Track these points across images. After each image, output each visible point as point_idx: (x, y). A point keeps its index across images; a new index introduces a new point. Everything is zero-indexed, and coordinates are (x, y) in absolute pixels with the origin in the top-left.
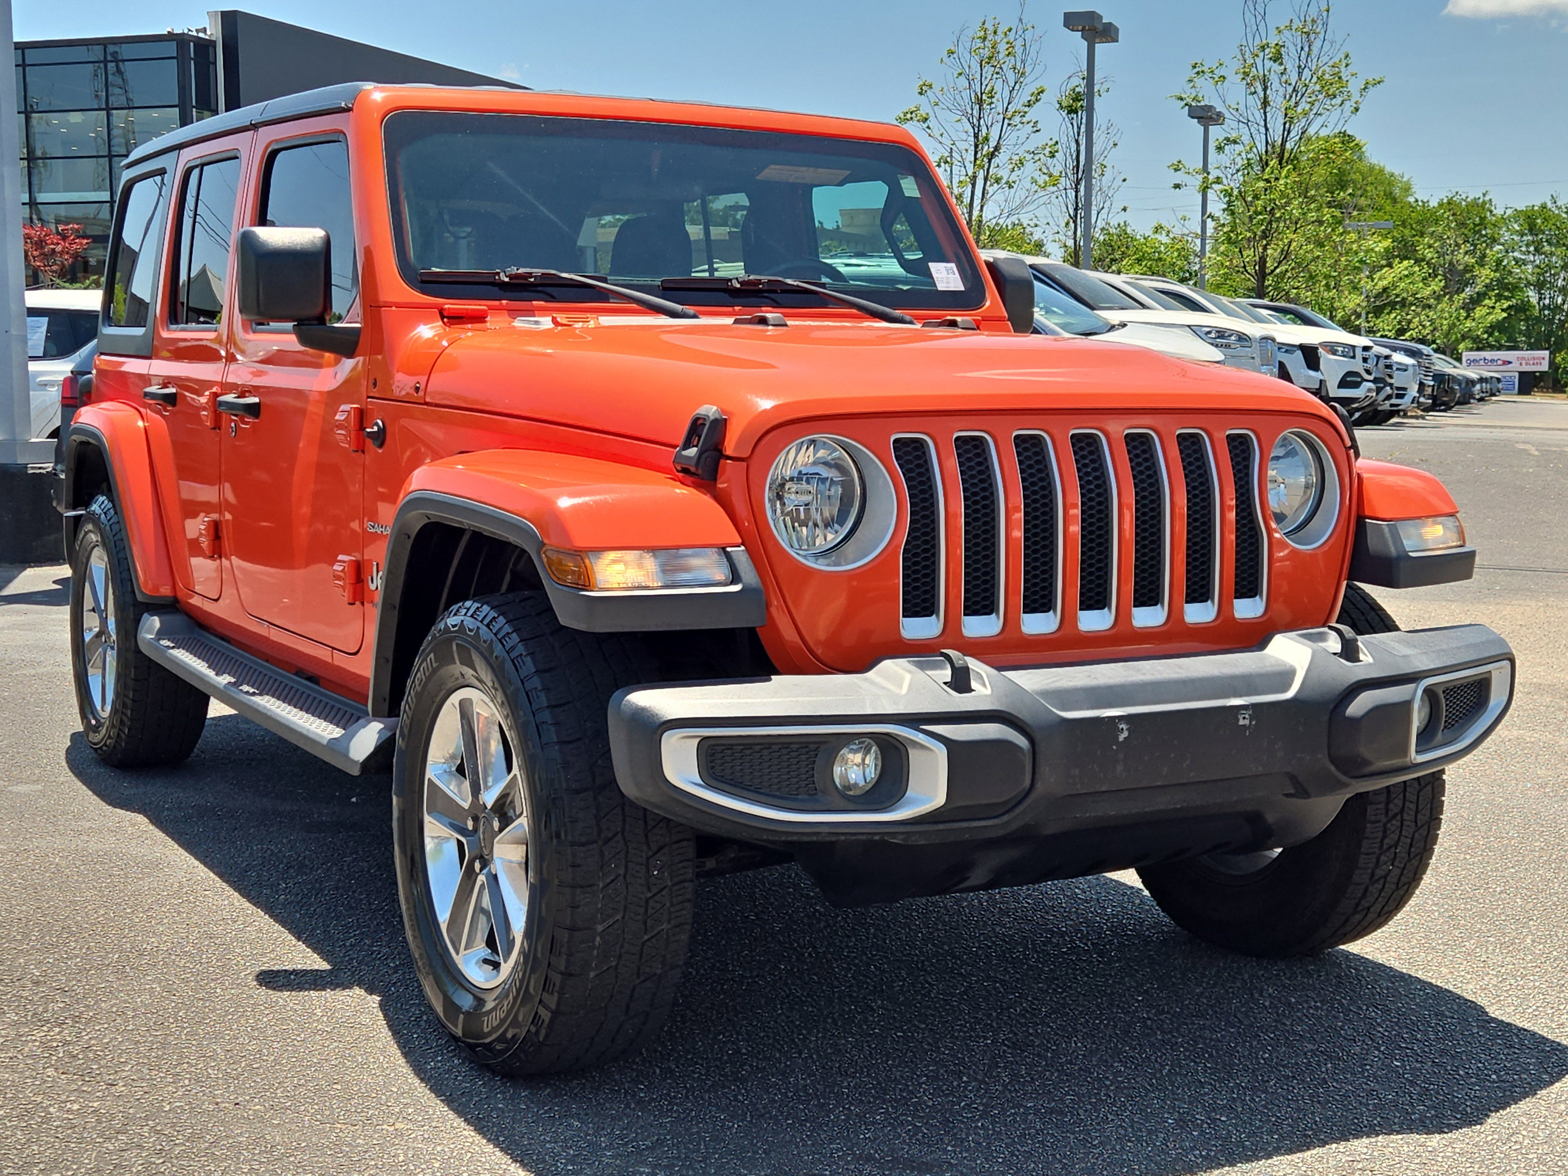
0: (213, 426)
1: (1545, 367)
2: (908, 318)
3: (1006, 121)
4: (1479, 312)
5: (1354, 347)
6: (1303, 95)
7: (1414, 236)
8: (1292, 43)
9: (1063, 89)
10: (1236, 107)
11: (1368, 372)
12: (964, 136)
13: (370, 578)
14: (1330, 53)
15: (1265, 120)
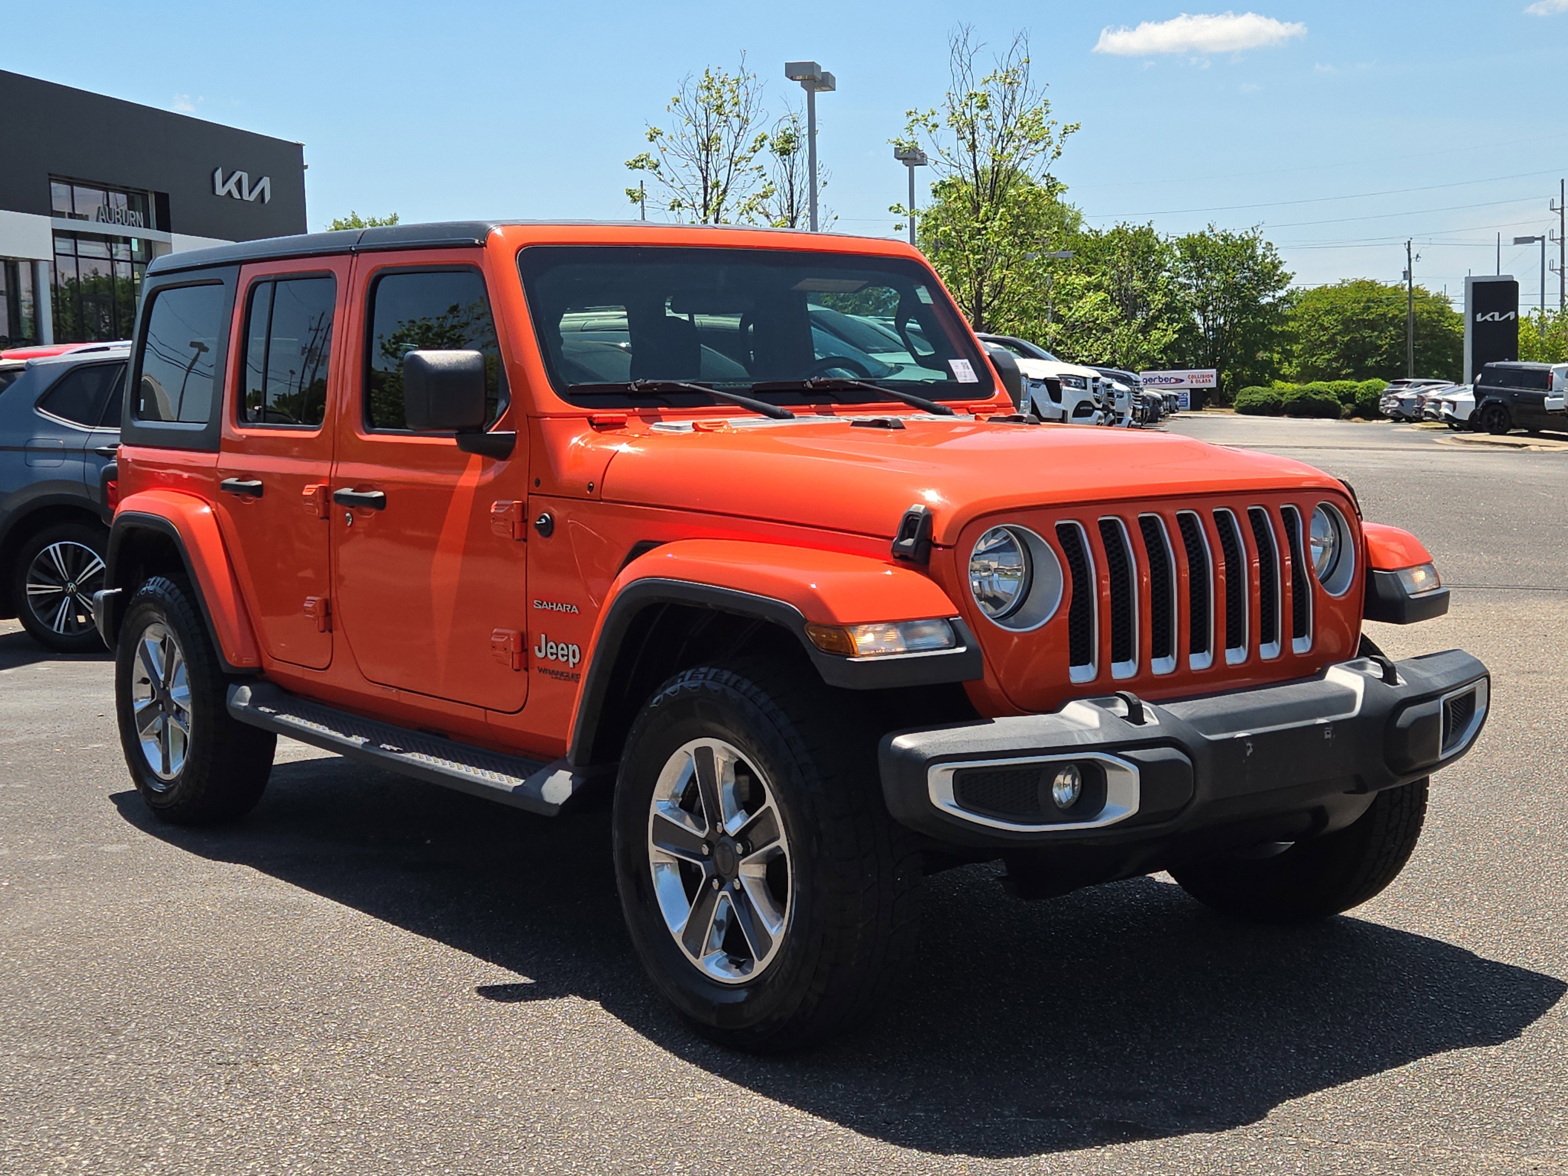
0: (321, 515)
1: (1213, 384)
2: (948, 409)
3: (733, 165)
4: (1155, 334)
5: (1085, 378)
6: (1008, 142)
7: (1088, 263)
8: (996, 91)
9: (775, 132)
10: (948, 152)
11: (1098, 401)
12: (692, 180)
13: (536, 648)
14: (1032, 101)
15: (974, 163)
